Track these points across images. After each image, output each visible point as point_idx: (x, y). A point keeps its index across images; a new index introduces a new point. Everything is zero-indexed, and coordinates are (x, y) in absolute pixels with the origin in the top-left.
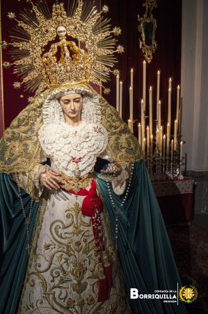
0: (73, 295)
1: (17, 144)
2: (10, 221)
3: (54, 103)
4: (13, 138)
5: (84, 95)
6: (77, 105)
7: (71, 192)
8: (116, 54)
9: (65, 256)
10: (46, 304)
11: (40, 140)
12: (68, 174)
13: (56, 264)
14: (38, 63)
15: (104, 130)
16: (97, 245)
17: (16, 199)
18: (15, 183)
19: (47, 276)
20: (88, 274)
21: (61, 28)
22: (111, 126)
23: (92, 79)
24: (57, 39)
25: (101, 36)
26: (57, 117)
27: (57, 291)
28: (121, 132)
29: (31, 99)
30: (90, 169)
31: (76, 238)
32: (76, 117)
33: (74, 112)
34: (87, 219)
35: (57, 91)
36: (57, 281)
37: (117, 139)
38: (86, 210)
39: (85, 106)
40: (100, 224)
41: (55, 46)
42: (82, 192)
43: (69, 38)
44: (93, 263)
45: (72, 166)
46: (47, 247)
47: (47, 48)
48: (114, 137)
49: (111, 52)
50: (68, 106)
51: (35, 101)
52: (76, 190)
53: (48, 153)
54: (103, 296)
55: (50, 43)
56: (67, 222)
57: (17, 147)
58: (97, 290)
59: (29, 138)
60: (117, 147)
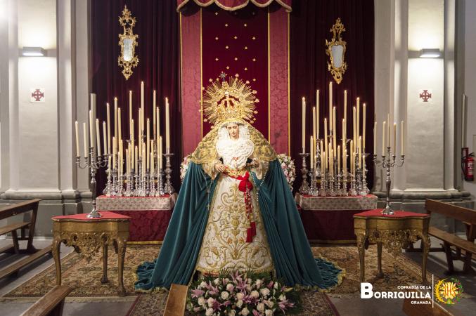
0: (232, 236)
1: (205, 150)
2: (200, 193)
3: (224, 129)
4: (203, 147)
5: (239, 125)
6: (235, 130)
7: (233, 177)
8: (255, 103)
9: (228, 213)
10: (216, 240)
11: (217, 148)
12: (231, 167)
13: (223, 217)
14: (216, 109)
15: (252, 143)
16: (247, 208)
17: (203, 180)
18: (203, 171)
19: (218, 224)
20: (241, 225)
21: (227, 93)
22: (256, 141)
23: (243, 116)
24: (225, 98)
25: (247, 95)
26: (226, 136)
27: (223, 232)
28: (262, 145)
29: (212, 127)
30: (244, 164)
31: (235, 203)
32: (236, 136)
33: (234, 133)
34: (242, 193)
35: (224, 123)
36: (223, 227)
37: (260, 148)
38: (242, 188)
39: (240, 130)
40: (250, 197)
41: (223, 101)
42: (239, 178)
43: (231, 97)
44: (244, 219)
45: (234, 162)
46: (219, 207)
47: (219, 103)
48: (258, 147)
49: (252, 102)
50: (230, 130)
51: (214, 128)
52: (236, 177)
53: (221, 155)
54: (250, 240)
55: (221, 100)
56: (230, 194)
57: (205, 152)
58: (246, 235)
59: (211, 147)
60: (260, 153)
